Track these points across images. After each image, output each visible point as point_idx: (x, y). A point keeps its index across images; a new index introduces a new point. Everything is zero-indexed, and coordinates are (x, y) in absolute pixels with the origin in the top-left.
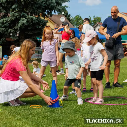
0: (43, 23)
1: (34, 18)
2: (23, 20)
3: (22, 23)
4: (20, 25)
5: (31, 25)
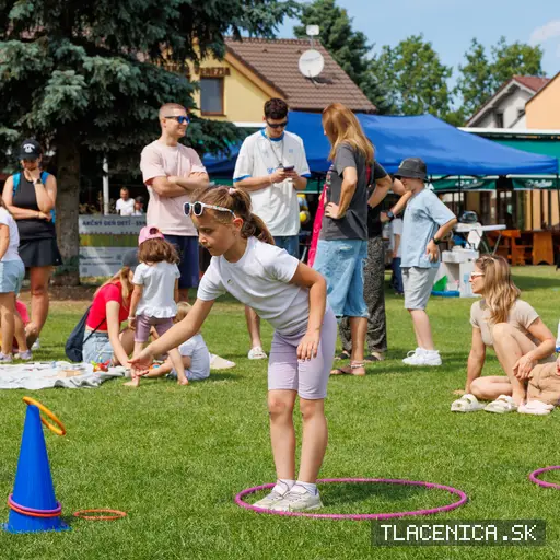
1: (121, 70)
2: (67, 78)
3: (61, 96)
4: (51, 109)
5: (111, 105)
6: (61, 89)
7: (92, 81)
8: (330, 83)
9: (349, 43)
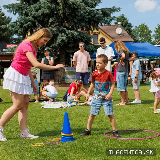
0: (86, 39)
1: (75, 34)
2: (62, 35)
3: (61, 39)
4: (59, 42)
5: (72, 41)
7: (68, 36)
8: (123, 35)
9: (127, 26)
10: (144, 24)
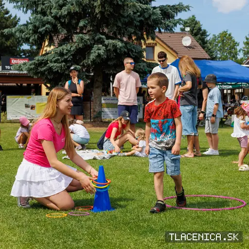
0: (136, 52)
1: (118, 45)
2: (99, 47)
3: (97, 54)
4: (93, 59)
5: (114, 57)
6: (97, 52)
7: (108, 49)
8: (193, 48)
9: (200, 34)
10: (227, 31)
